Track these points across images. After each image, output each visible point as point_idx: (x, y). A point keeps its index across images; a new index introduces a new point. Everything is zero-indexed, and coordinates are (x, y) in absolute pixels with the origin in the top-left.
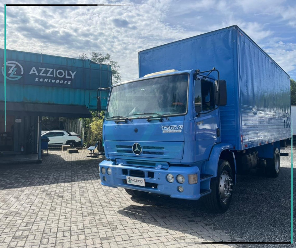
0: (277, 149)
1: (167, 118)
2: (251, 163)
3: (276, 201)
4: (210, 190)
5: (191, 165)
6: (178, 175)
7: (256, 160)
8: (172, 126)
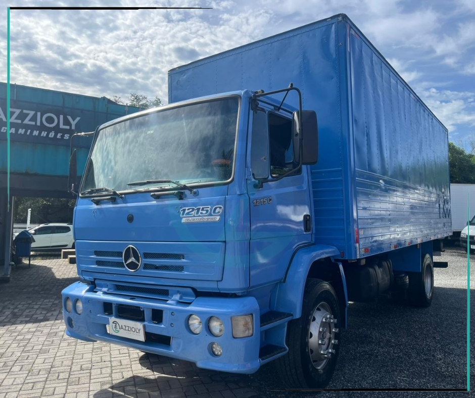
0: (428, 256)
1: (191, 191)
2: (378, 284)
3: (426, 360)
4: (285, 348)
5: (240, 294)
6: (211, 318)
7: (389, 277)
8: (201, 207)
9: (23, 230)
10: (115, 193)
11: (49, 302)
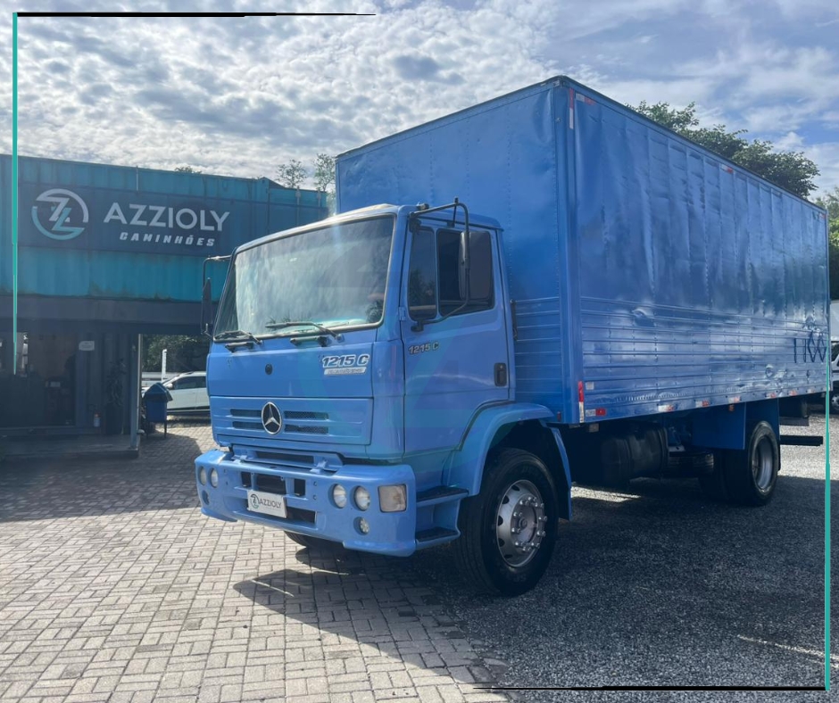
0: (764, 424)
4: (454, 531)
5: (393, 462)
6: (357, 488)
8: (346, 356)
9: (155, 382)
10: (251, 338)
11: (190, 484)
